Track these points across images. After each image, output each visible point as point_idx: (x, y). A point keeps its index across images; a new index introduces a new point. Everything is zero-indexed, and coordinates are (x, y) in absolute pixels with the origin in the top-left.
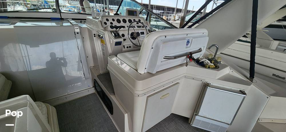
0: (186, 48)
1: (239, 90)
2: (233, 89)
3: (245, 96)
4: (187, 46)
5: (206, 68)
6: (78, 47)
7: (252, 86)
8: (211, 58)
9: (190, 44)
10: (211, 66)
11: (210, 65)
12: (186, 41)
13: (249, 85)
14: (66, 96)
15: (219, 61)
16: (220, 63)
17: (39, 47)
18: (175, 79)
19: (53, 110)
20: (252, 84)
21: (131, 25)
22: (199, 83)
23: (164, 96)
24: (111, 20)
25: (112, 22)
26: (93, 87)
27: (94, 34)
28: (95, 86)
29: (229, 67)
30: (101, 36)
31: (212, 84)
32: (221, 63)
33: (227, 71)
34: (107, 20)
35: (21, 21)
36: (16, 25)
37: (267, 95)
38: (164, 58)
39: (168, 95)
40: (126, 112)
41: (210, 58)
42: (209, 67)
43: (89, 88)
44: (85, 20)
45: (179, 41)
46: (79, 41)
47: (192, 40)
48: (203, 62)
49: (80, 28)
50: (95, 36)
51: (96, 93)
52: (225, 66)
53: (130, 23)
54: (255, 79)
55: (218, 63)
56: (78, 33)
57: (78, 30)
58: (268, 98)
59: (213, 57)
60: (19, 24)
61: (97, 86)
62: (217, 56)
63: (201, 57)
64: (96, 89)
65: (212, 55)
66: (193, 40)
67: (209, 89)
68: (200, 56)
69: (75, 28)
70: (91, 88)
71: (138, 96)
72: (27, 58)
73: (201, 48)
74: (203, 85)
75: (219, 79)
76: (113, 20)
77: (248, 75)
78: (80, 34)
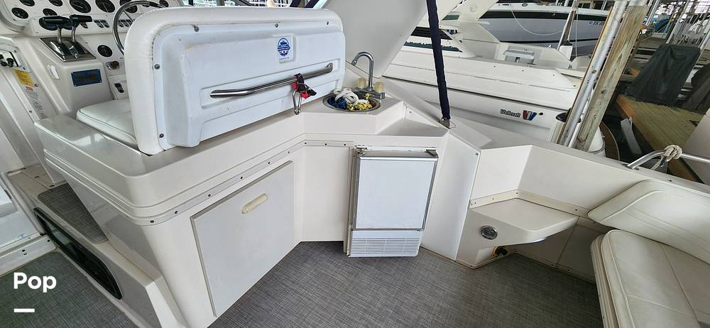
0: (281, 63)
1: (424, 151)
2: (413, 149)
3: (436, 159)
4: (283, 57)
5: (350, 111)
7: (448, 136)
8: (365, 89)
9: (291, 52)
10: (360, 106)
11: (359, 104)
12: (275, 43)
13: (441, 134)
15: (380, 91)
16: (384, 97)
18: (276, 151)
20: (446, 131)
22: (340, 152)
23: (250, 203)
24: (43, 3)
25: (52, 7)
26: (42, 235)
28: (47, 232)
29: (402, 102)
31: (369, 148)
32: (386, 95)
33: (398, 113)
34: (28, 1)
37: (475, 149)
38: (211, 96)
39: (265, 198)
40: (148, 276)
41: (362, 87)
42: (356, 109)
45: (248, 42)
47: (294, 39)
48: (342, 99)
51: (59, 250)
52: (393, 102)
54: (453, 119)
55: (378, 96)
58: (477, 154)
59: (367, 83)
61: (54, 231)
62: (374, 81)
63: (339, 88)
64: (53, 238)
65: (365, 80)
66: (298, 40)
67: (364, 163)
68: (336, 86)
70: (34, 240)
71: (152, 222)
73: (331, 64)
74: (351, 157)
75: (382, 134)
76: (55, 2)
77: (440, 115)
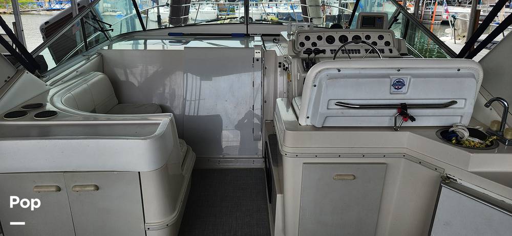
5: (452, 143)
6: (253, 82)
8: (497, 131)
9: (406, 87)
10: (467, 142)
11: (466, 140)
12: (392, 81)
14: (219, 159)
15: (509, 138)
17: (212, 80)
18: (370, 150)
19: (192, 157)
21: (343, 48)
23: (340, 175)
24: (314, 39)
26: (262, 157)
27: (280, 63)
30: (287, 66)
34: (308, 38)
35: (196, 39)
36: (189, 45)
38: (336, 104)
40: (281, 192)
41: (494, 129)
42: (459, 144)
43: (256, 156)
44: (279, 35)
46: (258, 75)
47: (410, 80)
48: (453, 132)
49: (264, 51)
50: (280, 67)
53: (341, 42)
55: (504, 141)
56: (258, 60)
57: (258, 55)
60: (194, 44)
63: (463, 122)
66: (412, 80)
68: (460, 121)
69: (256, 51)
70: (260, 158)
71: (286, 154)
72: (197, 102)
76: (320, 38)
78: (260, 61)
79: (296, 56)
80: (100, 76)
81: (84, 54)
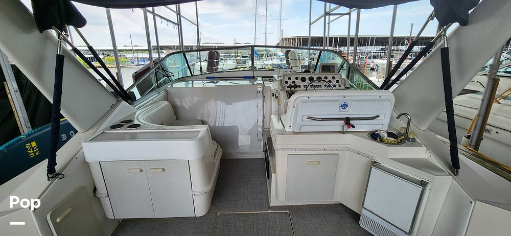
1: (420, 179)
2: (412, 176)
3: (422, 187)
4: (343, 109)
6: (257, 105)
15: (412, 137)
18: (328, 146)
21: (311, 84)
22: (364, 161)
24: (293, 79)
25: (295, 80)
27: (273, 94)
30: (277, 95)
31: (382, 164)
34: (290, 79)
36: (218, 84)
37: (472, 198)
38: (307, 118)
39: (318, 162)
41: (402, 132)
43: (260, 151)
44: (272, 77)
46: (260, 101)
48: (378, 134)
49: (263, 87)
50: (273, 96)
51: (265, 159)
53: (310, 81)
56: (259, 92)
57: (260, 89)
58: (471, 202)
60: (221, 83)
66: (353, 103)
69: (258, 87)
70: (262, 152)
71: (277, 149)
73: (378, 116)
75: (392, 159)
76: (297, 78)
78: (261, 92)
79: (283, 89)
80: (166, 104)
81: (157, 90)
